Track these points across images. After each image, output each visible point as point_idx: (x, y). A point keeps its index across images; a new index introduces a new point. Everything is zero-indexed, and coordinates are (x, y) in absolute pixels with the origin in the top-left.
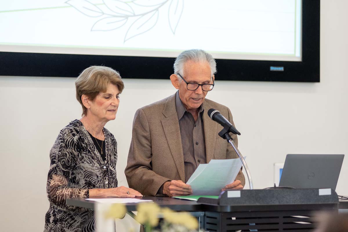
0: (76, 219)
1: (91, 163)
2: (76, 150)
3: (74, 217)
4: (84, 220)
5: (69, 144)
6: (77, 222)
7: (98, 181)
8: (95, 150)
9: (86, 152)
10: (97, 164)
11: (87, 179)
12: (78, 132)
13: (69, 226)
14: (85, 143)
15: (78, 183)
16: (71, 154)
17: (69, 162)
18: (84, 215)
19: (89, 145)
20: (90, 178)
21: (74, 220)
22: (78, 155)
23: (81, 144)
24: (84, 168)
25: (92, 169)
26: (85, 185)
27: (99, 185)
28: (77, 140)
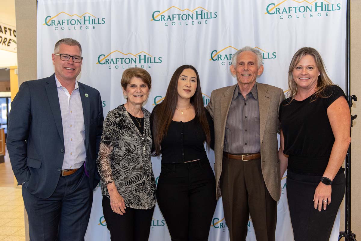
0: (121, 174)
1: (130, 136)
2: (117, 127)
3: (120, 172)
4: (127, 176)
5: (112, 124)
6: (122, 176)
7: (136, 149)
8: (134, 127)
9: (126, 129)
10: (136, 137)
11: (126, 147)
12: (120, 115)
13: (116, 178)
14: (126, 122)
15: (121, 149)
16: (114, 130)
17: (110, 135)
18: (126, 172)
19: (130, 124)
20: (128, 147)
21: (120, 174)
22: (119, 131)
23: (122, 124)
24: (125, 140)
25: (130, 141)
26: (125, 151)
27: (137, 152)
28: (119, 121)
